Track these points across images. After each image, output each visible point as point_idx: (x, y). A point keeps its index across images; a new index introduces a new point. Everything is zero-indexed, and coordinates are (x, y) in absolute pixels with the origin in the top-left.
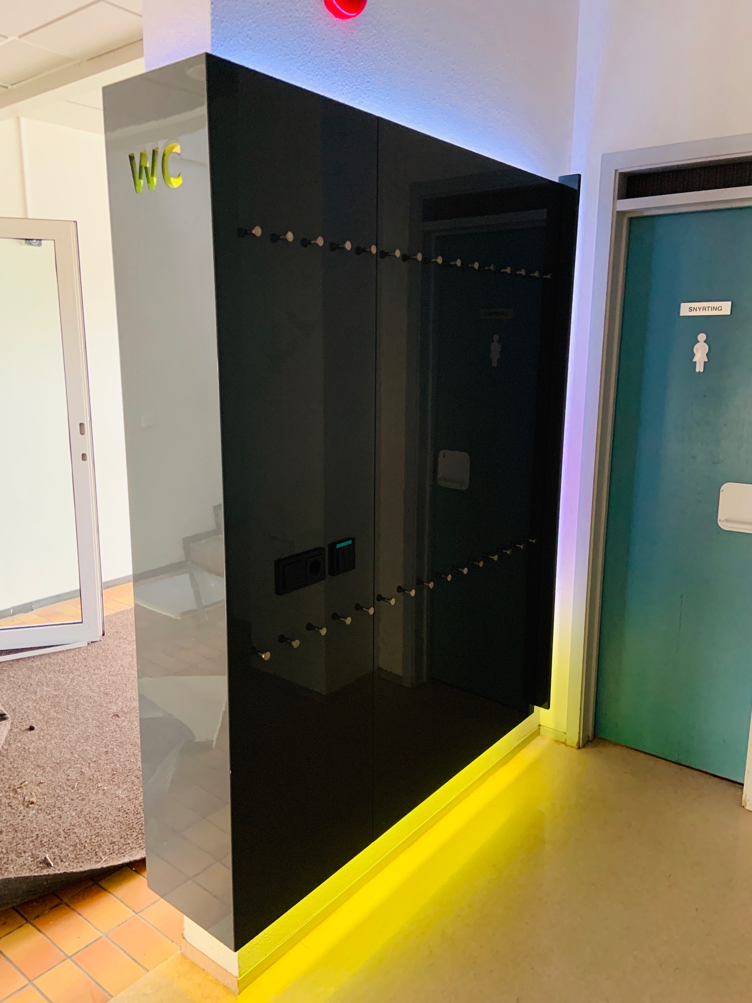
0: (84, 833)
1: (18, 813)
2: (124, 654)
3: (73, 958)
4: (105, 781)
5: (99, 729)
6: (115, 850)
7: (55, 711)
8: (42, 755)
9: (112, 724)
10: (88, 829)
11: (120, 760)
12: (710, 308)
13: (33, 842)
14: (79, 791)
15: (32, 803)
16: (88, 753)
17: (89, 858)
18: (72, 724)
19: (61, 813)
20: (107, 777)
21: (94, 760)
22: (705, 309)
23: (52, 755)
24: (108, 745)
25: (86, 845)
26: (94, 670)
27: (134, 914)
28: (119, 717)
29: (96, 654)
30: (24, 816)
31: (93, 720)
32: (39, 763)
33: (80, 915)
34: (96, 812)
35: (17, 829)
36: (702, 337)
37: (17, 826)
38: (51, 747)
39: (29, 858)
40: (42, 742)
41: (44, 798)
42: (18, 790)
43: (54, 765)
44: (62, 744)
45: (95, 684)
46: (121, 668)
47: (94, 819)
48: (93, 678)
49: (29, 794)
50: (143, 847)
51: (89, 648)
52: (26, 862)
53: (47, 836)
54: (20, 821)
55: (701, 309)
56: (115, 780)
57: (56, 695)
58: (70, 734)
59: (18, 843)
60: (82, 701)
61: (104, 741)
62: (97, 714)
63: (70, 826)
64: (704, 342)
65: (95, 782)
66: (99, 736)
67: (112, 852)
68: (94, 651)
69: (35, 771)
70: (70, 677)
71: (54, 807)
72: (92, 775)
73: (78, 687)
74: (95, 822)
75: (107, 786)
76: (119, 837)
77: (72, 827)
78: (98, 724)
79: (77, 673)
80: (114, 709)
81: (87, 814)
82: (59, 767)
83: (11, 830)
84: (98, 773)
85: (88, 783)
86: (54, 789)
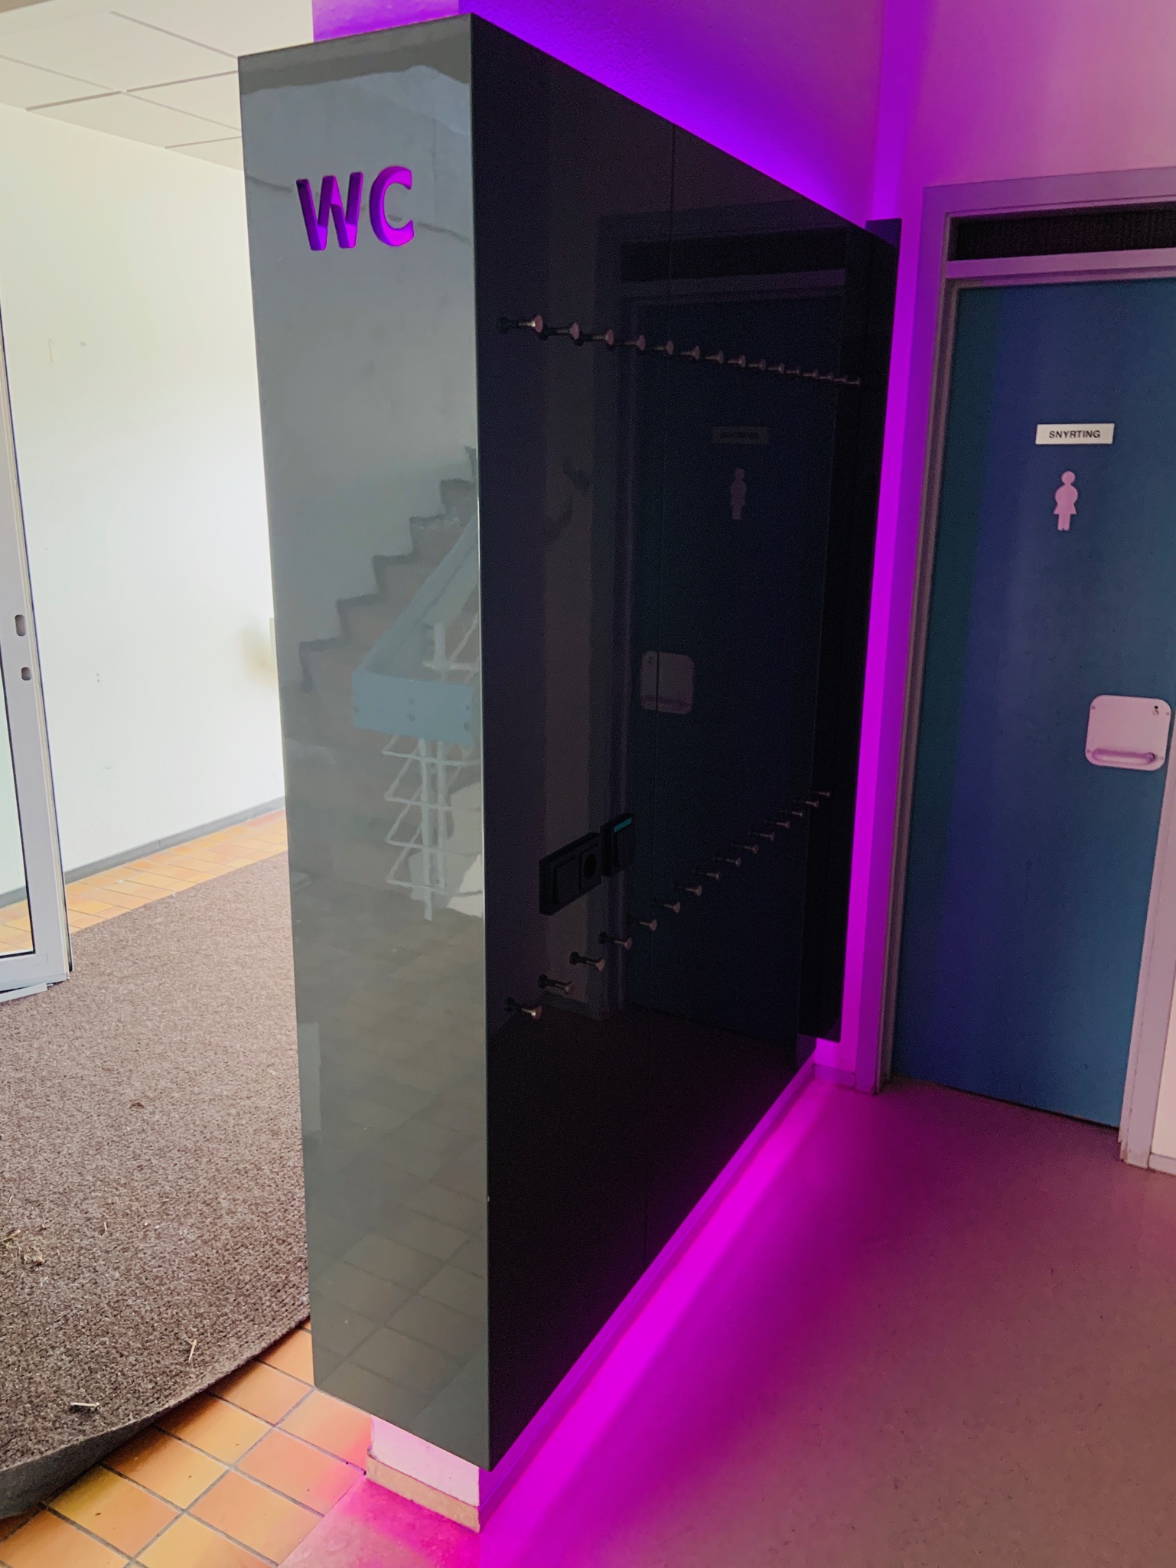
0: (145, 1305)
1: (19, 1282)
2: (116, 1000)
3: (191, 1511)
4: (153, 1216)
5: (116, 1130)
6: (206, 1327)
7: (27, 1106)
8: (29, 1182)
9: (134, 1119)
10: (151, 1298)
11: (167, 1178)
12: (1082, 434)
13: (62, 1329)
14: (114, 1237)
15: (39, 1264)
16: (109, 1172)
17: (166, 1345)
18: (65, 1126)
19: (94, 1276)
20: (154, 1207)
21: (122, 1182)
22: (1075, 435)
23: (45, 1180)
24: (140, 1156)
25: (156, 1325)
26: (73, 1031)
27: (270, 1427)
28: (143, 1107)
29: (68, 1003)
30: (32, 1288)
31: (98, 1116)
32: (27, 1196)
33: (180, 1439)
34: (155, 1267)
35: (26, 1311)
36: (1068, 477)
37: (26, 1305)
38: (41, 1167)
39: (64, 1357)
40: (21, 1160)
41: (57, 1254)
42: (7, 1245)
43: (56, 1196)
44: (58, 1160)
45: (84, 1055)
46: (120, 1025)
47: (154, 1280)
48: (77, 1044)
49: (29, 1250)
50: (252, 1317)
51: (52, 994)
52: (59, 1364)
53: (82, 1316)
54: (28, 1298)
55: (1069, 435)
56: (170, 1213)
57: (20, 1079)
58: (66, 1142)
59: (35, 1334)
60: (69, 1086)
61: (131, 1149)
62: (102, 1105)
63: (117, 1295)
64: (1073, 484)
65: (137, 1220)
66: (118, 1142)
67: (202, 1331)
68: (61, 999)
69: (25, 1209)
70: (35, 1046)
71: (79, 1266)
72: (129, 1208)
73: (55, 1062)
74: (157, 1285)
75: (159, 1224)
76: (206, 1305)
77: (120, 1297)
78: (109, 1121)
79: (45, 1039)
80: (130, 1094)
81: (141, 1273)
82: (65, 1199)
83: (15, 1314)
84: (137, 1203)
85: (124, 1220)
86: (70, 1238)
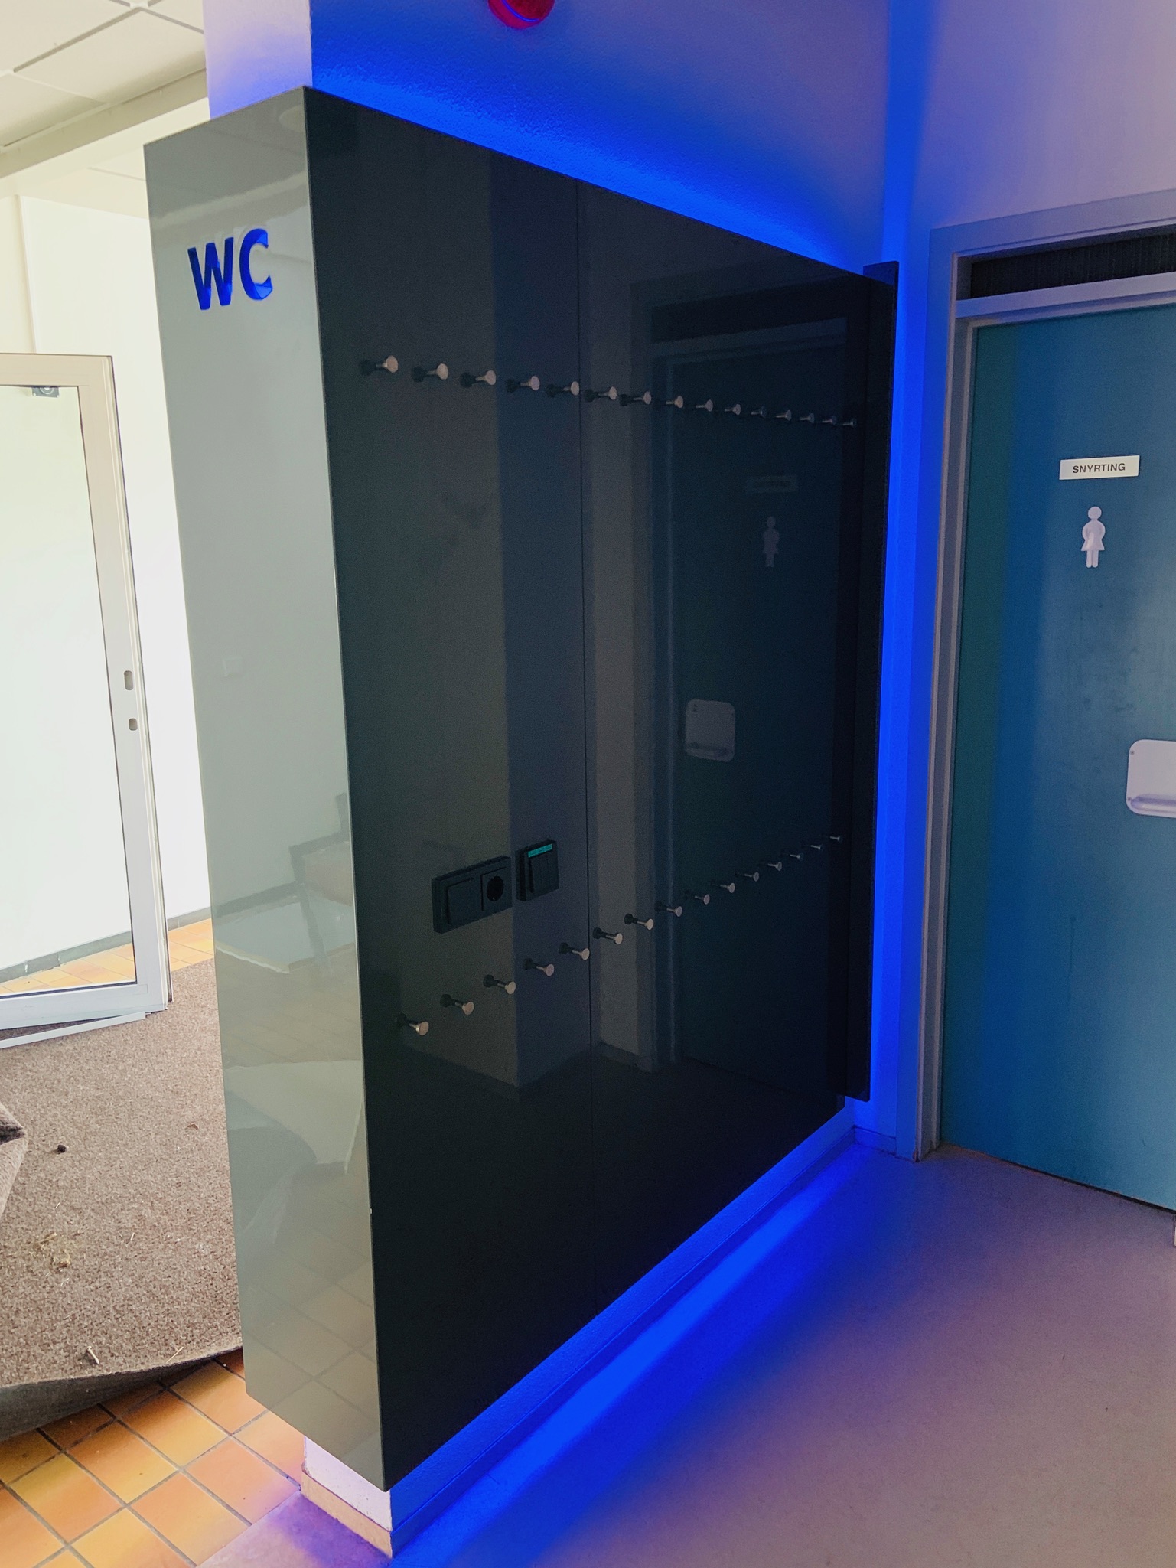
0: (146, 1311)
1: (43, 1281)
2: (202, 1030)
3: (132, 1506)
4: (177, 1229)
5: (167, 1149)
6: (194, 1337)
7: (97, 1122)
8: (79, 1191)
9: (186, 1140)
10: (153, 1305)
11: (199, 1196)
12: (1106, 467)
13: (68, 1326)
14: (138, 1246)
15: (65, 1266)
16: (150, 1186)
17: (155, 1350)
18: (124, 1142)
19: (109, 1281)
20: (180, 1222)
21: (159, 1196)
22: (1099, 469)
23: (93, 1190)
24: (182, 1173)
25: (150, 1330)
26: (157, 1056)
27: (227, 1435)
28: (197, 1129)
29: (159, 1031)
30: (52, 1287)
31: (156, 1134)
32: (74, 1203)
33: (142, 1438)
34: (164, 1277)
35: (42, 1307)
36: (1095, 512)
37: (42, 1302)
38: (93, 1178)
39: (62, 1352)
40: (77, 1170)
41: (83, 1258)
42: (42, 1246)
43: (98, 1205)
44: (109, 1173)
45: (159, 1078)
46: (199, 1052)
47: (161, 1289)
48: (156, 1068)
49: (60, 1252)
50: (238, 1331)
51: (148, 1022)
52: (56, 1358)
53: (88, 1316)
54: (46, 1295)
55: (1093, 468)
56: (194, 1228)
57: (98, 1097)
58: (121, 1156)
59: (43, 1329)
60: (139, 1106)
61: (175, 1167)
62: (162, 1125)
63: (124, 1300)
64: (1099, 520)
65: (162, 1232)
66: (166, 1160)
67: (190, 1339)
68: (155, 1027)
69: (68, 1215)
70: (120, 1068)
71: (99, 1271)
72: (157, 1221)
73: (132, 1084)
74: (163, 1294)
75: (180, 1237)
76: (201, 1316)
77: (127, 1302)
78: (164, 1140)
79: (130, 1062)
80: (189, 1116)
81: (151, 1281)
82: (105, 1208)
83: (31, 1309)
84: (166, 1217)
85: (150, 1232)
86: (99, 1244)
